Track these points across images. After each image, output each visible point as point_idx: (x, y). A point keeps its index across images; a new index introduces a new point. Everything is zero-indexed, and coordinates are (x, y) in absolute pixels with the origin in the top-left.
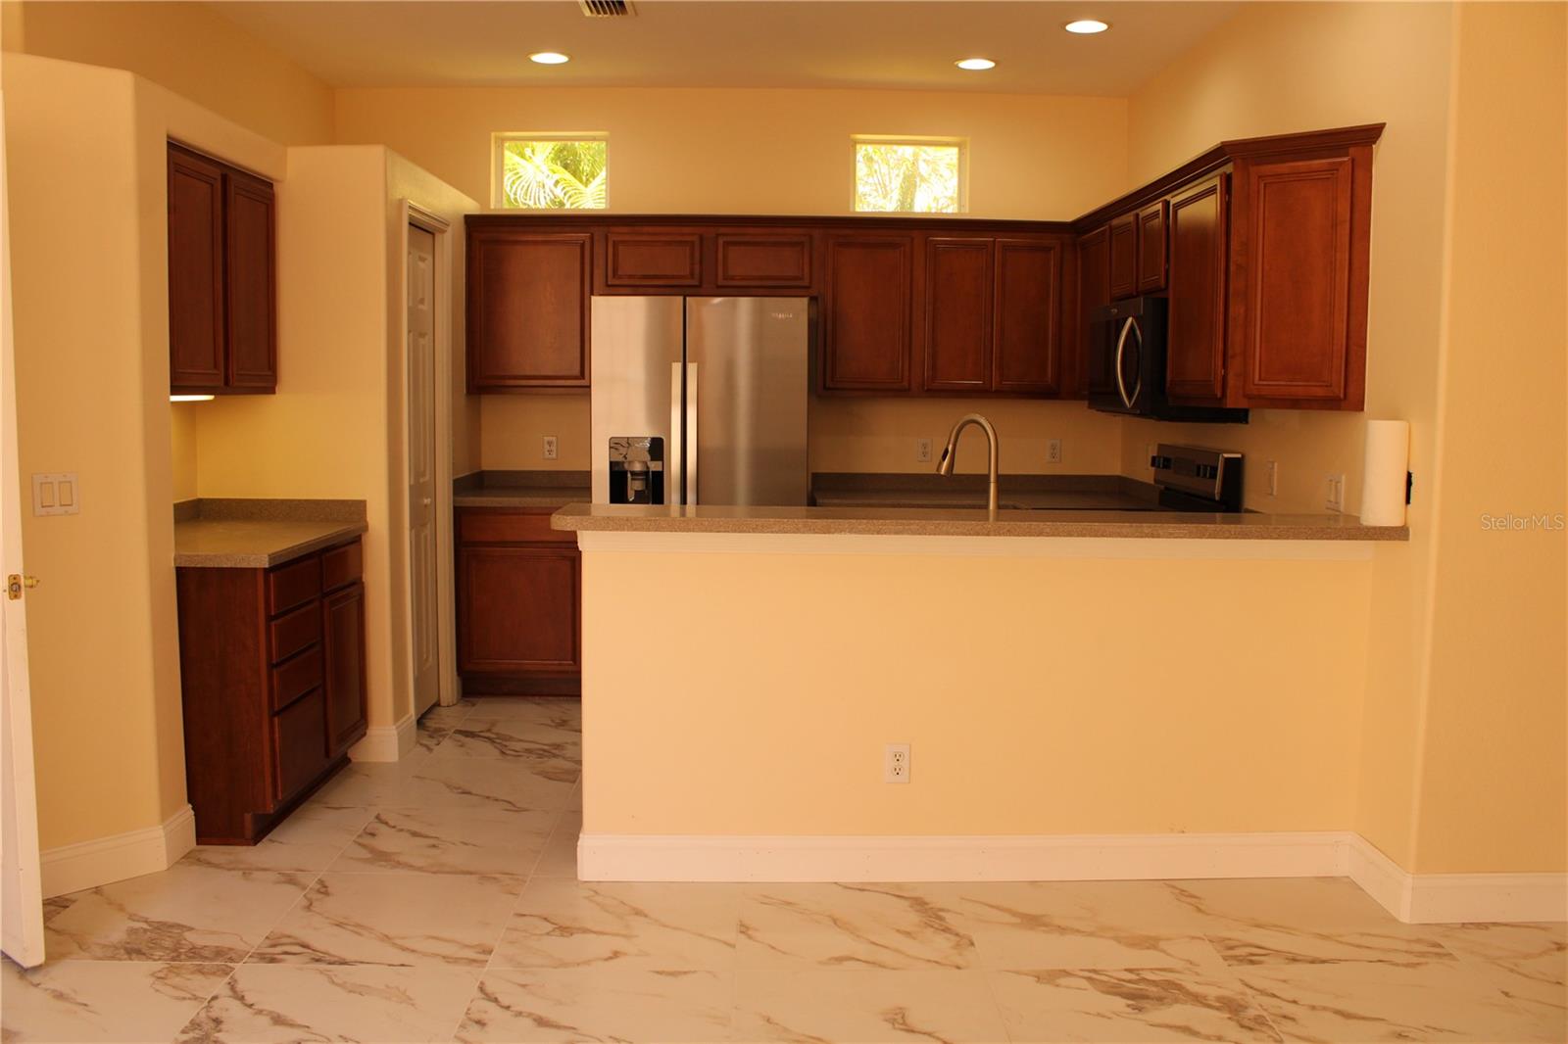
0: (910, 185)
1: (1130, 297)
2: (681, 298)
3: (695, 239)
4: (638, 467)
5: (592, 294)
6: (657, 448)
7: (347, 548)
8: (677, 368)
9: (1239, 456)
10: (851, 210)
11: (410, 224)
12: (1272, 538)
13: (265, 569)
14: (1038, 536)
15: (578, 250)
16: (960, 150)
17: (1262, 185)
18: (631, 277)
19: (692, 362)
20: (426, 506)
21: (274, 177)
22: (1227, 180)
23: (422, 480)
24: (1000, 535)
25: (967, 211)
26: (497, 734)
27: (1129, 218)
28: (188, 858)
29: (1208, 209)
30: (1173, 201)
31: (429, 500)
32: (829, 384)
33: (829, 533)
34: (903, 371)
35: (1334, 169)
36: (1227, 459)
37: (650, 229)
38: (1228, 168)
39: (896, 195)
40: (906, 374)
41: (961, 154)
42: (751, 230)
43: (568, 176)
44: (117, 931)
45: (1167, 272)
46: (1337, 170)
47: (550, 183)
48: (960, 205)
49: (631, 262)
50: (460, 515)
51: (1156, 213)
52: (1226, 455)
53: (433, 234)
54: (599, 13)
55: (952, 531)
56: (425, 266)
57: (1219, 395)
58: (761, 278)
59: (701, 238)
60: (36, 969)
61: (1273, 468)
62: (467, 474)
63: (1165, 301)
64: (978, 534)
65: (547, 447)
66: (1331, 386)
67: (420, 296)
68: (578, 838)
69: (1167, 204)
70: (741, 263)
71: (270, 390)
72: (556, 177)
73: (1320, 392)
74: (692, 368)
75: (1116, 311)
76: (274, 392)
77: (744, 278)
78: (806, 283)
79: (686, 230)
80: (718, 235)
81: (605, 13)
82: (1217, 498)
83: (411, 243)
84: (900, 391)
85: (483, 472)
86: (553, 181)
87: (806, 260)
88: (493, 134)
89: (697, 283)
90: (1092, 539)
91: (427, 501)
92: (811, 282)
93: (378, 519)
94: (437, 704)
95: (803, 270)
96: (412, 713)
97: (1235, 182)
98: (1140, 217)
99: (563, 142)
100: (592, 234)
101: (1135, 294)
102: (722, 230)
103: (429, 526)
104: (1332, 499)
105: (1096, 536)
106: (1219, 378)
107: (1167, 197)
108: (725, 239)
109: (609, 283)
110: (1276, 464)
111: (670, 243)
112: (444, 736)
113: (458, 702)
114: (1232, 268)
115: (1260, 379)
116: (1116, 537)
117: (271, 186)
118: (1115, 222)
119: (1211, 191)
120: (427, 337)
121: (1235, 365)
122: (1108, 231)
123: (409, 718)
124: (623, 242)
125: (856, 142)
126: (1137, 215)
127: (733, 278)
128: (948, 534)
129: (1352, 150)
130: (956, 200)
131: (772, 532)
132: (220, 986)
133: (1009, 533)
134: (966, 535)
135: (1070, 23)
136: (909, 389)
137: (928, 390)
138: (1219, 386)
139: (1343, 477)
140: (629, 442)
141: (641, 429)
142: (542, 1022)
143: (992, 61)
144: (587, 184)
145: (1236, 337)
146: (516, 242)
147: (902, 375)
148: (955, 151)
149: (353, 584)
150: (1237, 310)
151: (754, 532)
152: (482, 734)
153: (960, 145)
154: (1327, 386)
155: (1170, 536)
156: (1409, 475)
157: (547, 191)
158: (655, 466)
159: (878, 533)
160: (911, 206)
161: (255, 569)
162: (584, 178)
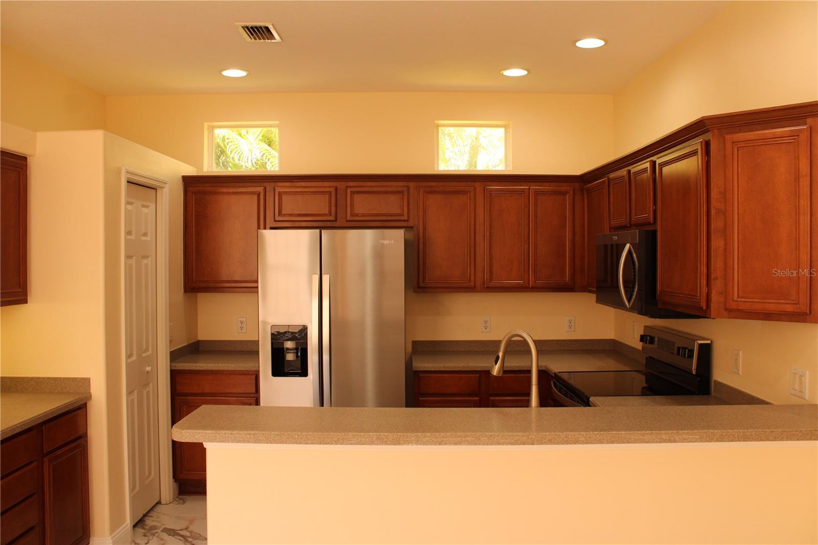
0: (475, 151)
1: (624, 227)
2: (318, 231)
3: (333, 190)
5: (264, 228)
7: (76, 413)
8: (316, 278)
9: (709, 342)
10: (436, 169)
11: (128, 182)
12: (768, 440)
14: (575, 443)
15: (256, 197)
16: (506, 130)
17: (736, 150)
18: (291, 215)
19: (325, 274)
20: (148, 372)
21: (27, 153)
22: (707, 145)
23: (144, 355)
24: (542, 444)
25: (511, 169)
26: (191, 532)
27: (623, 172)
29: (690, 166)
30: (658, 162)
31: (150, 368)
32: (421, 284)
33: (399, 444)
34: (470, 276)
35: (795, 135)
36: (700, 344)
37: (304, 184)
38: (707, 136)
39: (466, 158)
40: (472, 278)
41: (506, 132)
42: (369, 184)
45: (655, 212)
46: (798, 136)
48: (506, 165)
49: (291, 205)
50: (175, 375)
51: (645, 170)
52: (700, 342)
53: (156, 189)
54: (255, 39)
55: (502, 441)
56: (149, 211)
57: (704, 308)
58: (377, 215)
59: (336, 189)
61: (738, 355)
62: (184, 345)
63: (654, 233)
64: (524, 444)
65: (240, 325)
66: (798, 303)
67: (143, 231)
69: (653, 164)
70: (363, 205)
71: (25, 301)
73: (789, 308)
74: (326, 278)
75: (616, 238)
76: (26, 302)
77: (363, 215)
78: (405, 218)
79: (326, 184)
80: (347, 187)
81: (260, 39)
82: (694, 373)
83: (128, 194)
84: (470, 288)
85: (199, 341)
87: (405, 203)
88: (206, 125)
89: (334, 219)
90: (620, 445)
91: (148, 369)
92: (408, 216)
93: (99, 390)
94: (159, 503)
95: (403, 210)
96: (128, 522)
97: (713, 147)
98: (632, 172)
99: (265, 129)
100: (265, 188)
101: (628, 226)
102: (350, 184)
103: (151, 385)
104: (797, 387)
105: (623, 442)
106: (705, 295)
107: (653, 158)
108: (353, 189)
109: (276, 220)
110: (741, 352)
111: (315, 193)
112: (153, 535)
113: (174, 500)
114: (713, 212)
115: (738, 297)
116: (640, 442)
117: (26, 158)
118: (612, 175)
119: (693, 153)
120: (150, 258)
121: (717, 286)
122: (607, 182)
123: (127, 525)
124: (285, 193)
125: (438, 126)
126: (629, 171)
127: (357, 215)
128: (499, 444)
129: (809, 120)
130: (503, 161)
131: (351, 444)
133: (550, 442)
134: (514, 445)
135: (579, 40)
136: (475, 287)
137: (487, 288)
138: (704, 300)
139: (808, 373)
143: (525, 69)
145: (717, 263)
146: (223, 193)
147: (470, 278)
148: (502, 130)
149: (80, 437)
150: (717, 243)
151: (336, 444)
152: (181, 533)
153: (505, 126)
154: (795, 304)
155: (684, 440)
159: (440, 444)
160: (476, 166)
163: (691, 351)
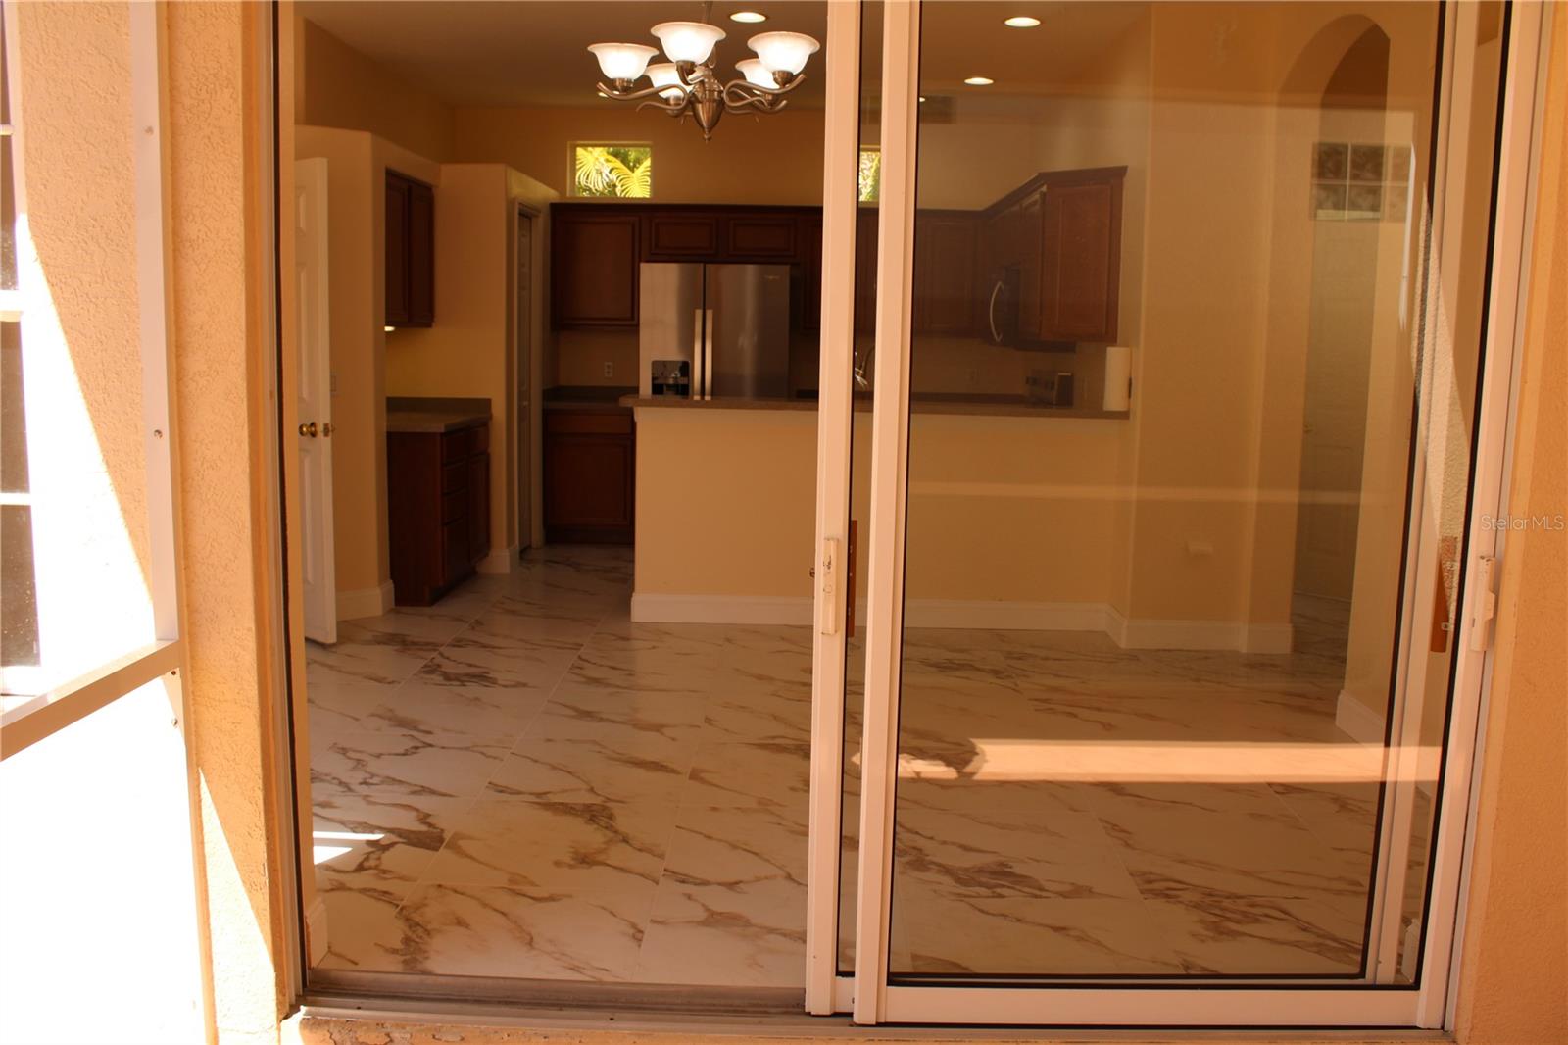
2: (702, 265)
3: (713, 222)
4: (671, 382)
5: (640, 261)
6: (686, 368)
8: (699, 313)
9: (1069, 374)
11: (520, 213)
13: (442, 434)
15: (629, 229)
17: (1062, 201)
18: (668, 247)
19: (710, 308)
20: (525, 406)
21: (433, 185)
22: (1043, 195)
23: (522, 389)
26: (573, 562)
27: (1016, 208)
28: (391, 610)
31: (527, 403)
32: (806, 325)
35: (1102, 192)
36: (1059, 377)
37: (681, 214)
38: (1045, 189)
42: (753, 215)
43: (618, 163)
44: (369, 636)
46: (1104, 193)
47: (606, 171)
49: (667, 237)
50: (547, 415)
51: (1035, 202)
52: (1060, 374)
53: (532, 219)
56: (525, 241)
58: (760, 250)
59: (718, 222)
60: (333, 645)
62: (551, 387)
63: (1018, 271)
65: (606, 370)
68: (631, 596)
70: (746, 238)
71: (429, 325)
72: (611, 165)
74: (709, 314)
75: (991, 276)
76: (432, 326)
77: (747, 249)
78: (791, 253)
79: (706, 216)
80: (729, 219)
83: (520, 227)
85: (561, 386)
86: (608, 170)
87: (791, 238)
88: (569, 144)
89: (715, 253)
92: (795, 253)
93: (499, 411)
94: (531, 545)
95: (789, 243)
96: (517, 544)
97: (1047, 198)
100: (639, 219)
102: (732, 216)
103: (526, 421)
108: (736, 222)
109: (653, 252)
111: (695, 224)
113: (543, 545)
114: (1045, 252)
115: (1059, 323)
117: (432, 189)
120: (526, 290)
121: (1046, 313)
123: (515, 547)
124: (663, 224)
127: (740, 249)
129: (1112, 181)
132: (434, 654)
140: (665, 363)
141: (674, 355)
142: (613, 668)
144: (632, 169)
146: (587, 222)
149: (484, 453)
150: (1047, 278)
156: (1130, 380)
157: (604, 176)
158: (683, 381)
161: (435, 434)
162: (631, 164)
163: (1053, 384)
